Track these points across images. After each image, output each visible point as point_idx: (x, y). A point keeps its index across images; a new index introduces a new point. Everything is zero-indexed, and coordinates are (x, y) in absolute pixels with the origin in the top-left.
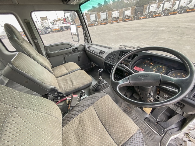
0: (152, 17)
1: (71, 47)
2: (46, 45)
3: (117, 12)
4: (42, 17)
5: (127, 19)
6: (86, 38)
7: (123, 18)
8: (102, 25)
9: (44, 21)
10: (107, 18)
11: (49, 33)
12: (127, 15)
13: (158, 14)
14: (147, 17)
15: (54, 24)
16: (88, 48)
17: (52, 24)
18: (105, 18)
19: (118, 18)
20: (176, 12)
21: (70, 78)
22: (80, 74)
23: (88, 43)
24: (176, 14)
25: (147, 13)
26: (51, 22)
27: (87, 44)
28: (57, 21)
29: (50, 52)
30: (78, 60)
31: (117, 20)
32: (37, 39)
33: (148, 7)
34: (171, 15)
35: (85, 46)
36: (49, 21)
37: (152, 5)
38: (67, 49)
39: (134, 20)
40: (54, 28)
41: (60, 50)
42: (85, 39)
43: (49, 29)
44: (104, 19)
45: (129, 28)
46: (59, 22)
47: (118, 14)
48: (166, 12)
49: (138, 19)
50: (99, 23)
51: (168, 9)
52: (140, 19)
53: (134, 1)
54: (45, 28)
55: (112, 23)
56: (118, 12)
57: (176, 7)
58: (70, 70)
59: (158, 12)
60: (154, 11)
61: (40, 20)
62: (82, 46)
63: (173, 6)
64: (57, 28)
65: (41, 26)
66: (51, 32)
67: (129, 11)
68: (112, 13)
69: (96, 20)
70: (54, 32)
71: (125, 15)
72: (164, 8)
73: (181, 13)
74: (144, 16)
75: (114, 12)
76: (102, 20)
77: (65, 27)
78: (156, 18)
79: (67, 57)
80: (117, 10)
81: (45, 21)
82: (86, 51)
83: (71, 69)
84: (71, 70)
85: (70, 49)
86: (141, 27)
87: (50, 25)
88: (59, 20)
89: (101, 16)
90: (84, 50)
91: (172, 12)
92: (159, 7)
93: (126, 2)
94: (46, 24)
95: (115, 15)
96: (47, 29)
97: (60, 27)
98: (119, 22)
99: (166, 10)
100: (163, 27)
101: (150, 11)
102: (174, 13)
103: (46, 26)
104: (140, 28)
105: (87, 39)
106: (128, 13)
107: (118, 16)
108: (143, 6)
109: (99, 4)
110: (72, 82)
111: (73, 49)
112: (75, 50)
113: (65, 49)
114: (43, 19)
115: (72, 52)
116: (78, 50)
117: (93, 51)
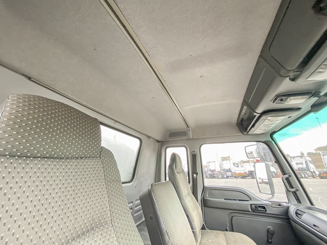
1: (248, 199)
2: (206, 185)
4: (223, 157)
6: (292, 190)
9: (225, 162)
11: (227, 177)
15: (238, 167)
16: (297, 213)
17: (235, 166)
26: (234, 164)
27: (294, 205)
28: (244, 162)
29: (209, 197)
32: (197, 174)
35: (289, 207)
36: (232, 162)
38: (239, 200)
40: (237, 172)
41: (225, 199)
43: (229, 173)
46: (248, 164)
54: (223, 170)
61: (220, 160)
62: (280, 205)
64: (243, 172)
65: (219, 167)
66: (231, 177)
70: (236, 177)
85: (245, 202)
87: (232, 167)
94: (227, 165)
96: (227, 171)
97: (247, 171)
103: (226, 167)
105: (295, 193)
111: (253, 206)
112: (259, 210)
113: (235, 200)
114: (224, 159)
115: (251, 211)
116: (266, 211)
117: (314, 225)
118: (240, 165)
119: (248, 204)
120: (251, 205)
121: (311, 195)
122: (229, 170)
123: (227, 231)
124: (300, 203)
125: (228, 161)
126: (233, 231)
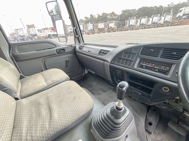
0: (133, 29)
1: (54, 46)
3: (102, 24)
4: (28, 25)
5: (112, 30)
6: (77, 36)
7: (108, 29)
8: (89, 34)
10: (93, 28)
12: (111, 27)
13: (137, 27)
14: (128, 29)
15: (41, 32)
16: (80, 48)
17: (39, 32)
18: (92, 28)
19: (104, 29)
20: (151, 26)
21: (48, 99)
22: (69, 88)
23: (79, 42)
24: (151, 28)
25: (128, 26)
26: (38, 30)
27: (78, 44)
28: (45, 29)
29: (19, 53)
30: (65, 65)
31: (103, 31)
33: (128, 22)
34: (147, 28)
35: (75, 46)
36: (36, 29)
37: (131, 20)
38: (48, 49)
39: (118, 31)
40: (41, 36)
42: (75, 37)
43: (36, 37)
44: (91, 30)
45: (115, 37)
46: (47, 30)
47: (104, 26)
48: (143, 26)
49: (121, 31)
50: (87, 33)
51: (144, 23)
52: (123, 31)
53: (116, 17)
55: (98, 33)
56: (104, 24)
57: (150, 23)
58: (50, 82)
59: (137, 26)
60: (133, 25)
61: (26, 27)
62: (71, 46)
63: (148, 22)
64: (45, 35)
65: (27, 33)
66: (37, 39)
67: (113, 24)
68: (98, 24)
69: (84, 30)
71: (110, 27)
72: (141, 23)
73: (155, 27)
74: (126, 28)
75: (100, 24)
76: (89, 31)
77: (53, 35)
78: (136, 30)
79: (49, 61)
80: (103, 23)
81: (31, 28)
82: (77, 53)
83: (53, 79)
84: (52, 81)
85: (53, 49)
86: (126, 36)
87: (37, 32)
88: (47, 29)
89: (88, 27)
90: (74, 51)
91: (148, 26)
92: (137, 22)
93: (109, 17)
94: (33, 31)
95: (101, 27)
96: (34, 36)
97: (47, 35)
98: (105, 33)
99: (143, 24)
100: (144, 37)
101: (130, 24)
102: (149, 27)
103: (33, 33)
104: (125, 38)
105: (78, 38)
106: (112, 25)
107: (104, 28)
108: (124, 20)
109: (86, 18)
110: (50, 110)
111: (58, 50)
112: (61, 51)
113: (45, 49)
114: (29, 27)
115: (57, 54)
116: (65, 51)
117: (89, 51)
118: (42, 31)
119: (55, 50)
120: (57, 50)
121: (84, 38)
122: (35, 35)
123: (42, 71)
124: (80, 43)
125: (33, 28)
126: (47, 70)
